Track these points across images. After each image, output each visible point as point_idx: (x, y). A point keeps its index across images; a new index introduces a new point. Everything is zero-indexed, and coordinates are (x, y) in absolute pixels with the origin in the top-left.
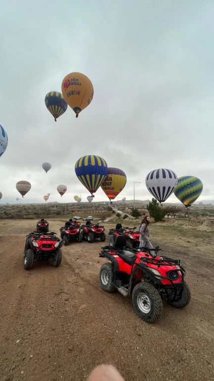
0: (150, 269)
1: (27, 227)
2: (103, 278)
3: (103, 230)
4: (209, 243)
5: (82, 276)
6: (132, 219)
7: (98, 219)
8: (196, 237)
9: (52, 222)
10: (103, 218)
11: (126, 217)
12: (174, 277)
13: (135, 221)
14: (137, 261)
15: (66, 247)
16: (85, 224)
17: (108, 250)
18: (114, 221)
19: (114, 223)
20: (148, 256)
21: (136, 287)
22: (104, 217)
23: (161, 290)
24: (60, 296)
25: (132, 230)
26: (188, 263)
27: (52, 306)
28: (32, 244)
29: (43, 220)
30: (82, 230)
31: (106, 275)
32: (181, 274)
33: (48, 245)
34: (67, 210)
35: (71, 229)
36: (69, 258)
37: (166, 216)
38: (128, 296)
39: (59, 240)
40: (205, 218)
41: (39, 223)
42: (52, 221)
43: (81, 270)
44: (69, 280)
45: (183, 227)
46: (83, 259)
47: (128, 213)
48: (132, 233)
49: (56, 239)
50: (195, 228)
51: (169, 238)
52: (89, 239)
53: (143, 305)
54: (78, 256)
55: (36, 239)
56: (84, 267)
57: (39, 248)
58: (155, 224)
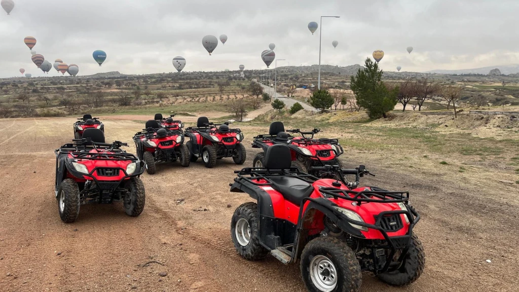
0: (340, 210)
1: (50, 134)
2: (240, 233)
3: (238, 137)
4: (494, 165)
5: (193, 232)
6: (312, 113)
7: (227, 114)
8: (466, 152)
9: (112, 123)
10: (240, 112)
11: (296, 108)
12: (391, 226)
13: (319, 118)
14: (314, 197)
15: (152, 177)
16: (195, 125)
17: (249, 176)
18: (268, 119)
19: (266, 123)
20: (339, 185)
21: (309, 246)
22: (242, 111)
23: (361, 252)
24: (148, 268)
25: (309, 136)
26: (432, 207)
27: (134, 284)
28: (74, 168)
29: (87, 117)
30: (187, 140)
31: (245, 228)
32: (407, 220)
33: (111, 169)
34: (147, 94)
35: (161, 136)
36: (162, 199)
37: (399, 107)
38: (290, 264)
39: (134, 160)
40: (499, 109)
41: (79, 123)
42: (111, 120)
43: (191, 221)
44: (164, 241)
45: (437, 130)
46: (193, 201)
47: (303, 99)
48: (308, 143)
49: (129, 158)
50: (467, 132)
51: (398, 156)
52: (206, 160)
53: (322, 277)
54: (182, 194)
55: (80, 157)
56: (197, 217)
57: (90, 175)
58: (369, 125)
